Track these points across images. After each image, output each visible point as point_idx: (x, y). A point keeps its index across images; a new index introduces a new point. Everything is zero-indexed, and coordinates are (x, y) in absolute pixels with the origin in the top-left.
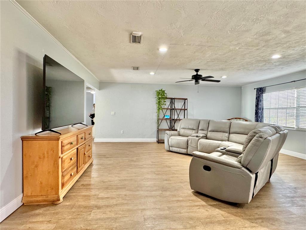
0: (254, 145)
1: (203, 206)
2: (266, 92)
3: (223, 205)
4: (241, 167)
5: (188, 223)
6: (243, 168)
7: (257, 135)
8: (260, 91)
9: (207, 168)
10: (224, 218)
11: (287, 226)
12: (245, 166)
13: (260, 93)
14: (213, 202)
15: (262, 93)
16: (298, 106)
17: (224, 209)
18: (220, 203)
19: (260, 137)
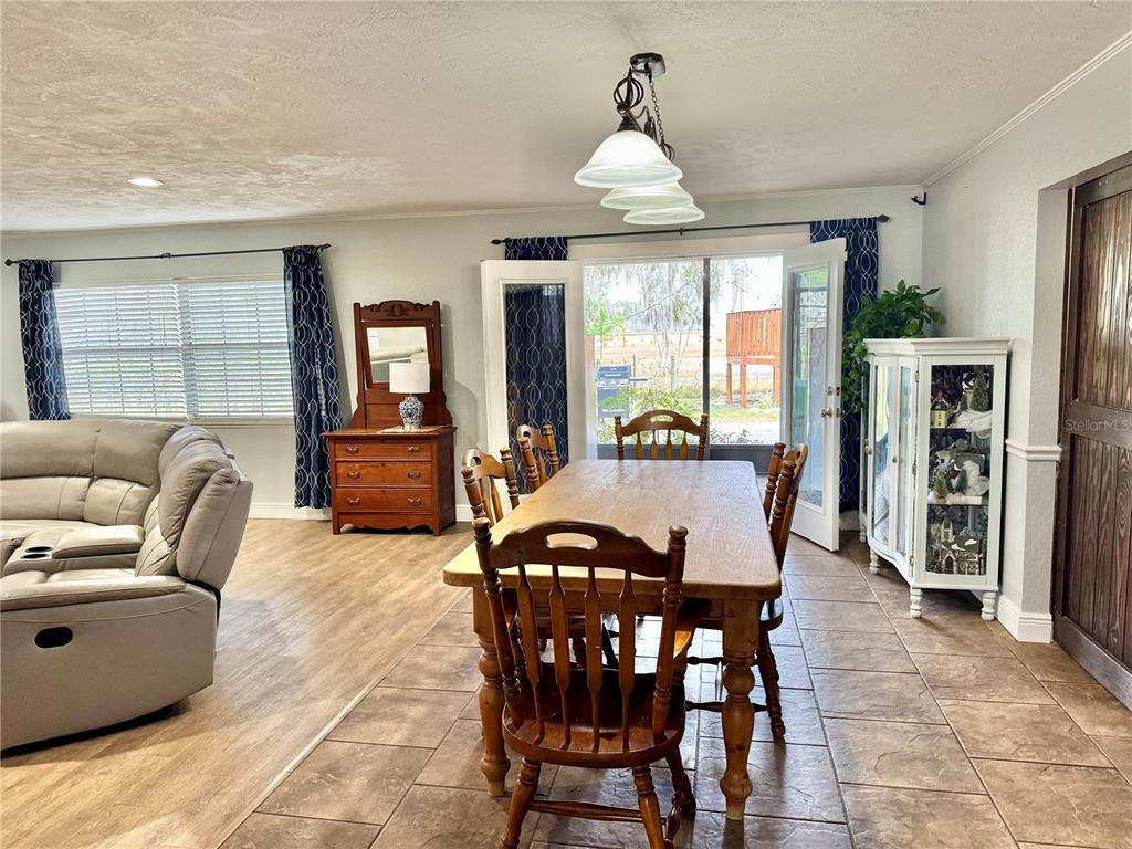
0: (212, 507)
1: (76, 772)
2: (62, 284)
3: (133, 734)
4: (182, 584)
5: (85, 832)
6: (190, 587)
7: (215, 477)
8: (38, 277)
9: (53, 637)
10: (168, 756)
11: (305, 687)
12: (193, 577)
13: (38, 285)
14: (96, 746)
15: (50, 287)
16: (187, 342)
17: (148, 741)
18: (121, 735)
19: (227, 482)
